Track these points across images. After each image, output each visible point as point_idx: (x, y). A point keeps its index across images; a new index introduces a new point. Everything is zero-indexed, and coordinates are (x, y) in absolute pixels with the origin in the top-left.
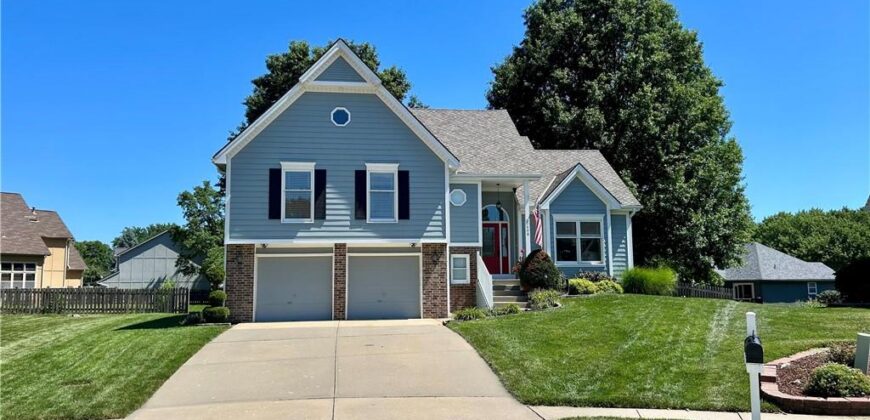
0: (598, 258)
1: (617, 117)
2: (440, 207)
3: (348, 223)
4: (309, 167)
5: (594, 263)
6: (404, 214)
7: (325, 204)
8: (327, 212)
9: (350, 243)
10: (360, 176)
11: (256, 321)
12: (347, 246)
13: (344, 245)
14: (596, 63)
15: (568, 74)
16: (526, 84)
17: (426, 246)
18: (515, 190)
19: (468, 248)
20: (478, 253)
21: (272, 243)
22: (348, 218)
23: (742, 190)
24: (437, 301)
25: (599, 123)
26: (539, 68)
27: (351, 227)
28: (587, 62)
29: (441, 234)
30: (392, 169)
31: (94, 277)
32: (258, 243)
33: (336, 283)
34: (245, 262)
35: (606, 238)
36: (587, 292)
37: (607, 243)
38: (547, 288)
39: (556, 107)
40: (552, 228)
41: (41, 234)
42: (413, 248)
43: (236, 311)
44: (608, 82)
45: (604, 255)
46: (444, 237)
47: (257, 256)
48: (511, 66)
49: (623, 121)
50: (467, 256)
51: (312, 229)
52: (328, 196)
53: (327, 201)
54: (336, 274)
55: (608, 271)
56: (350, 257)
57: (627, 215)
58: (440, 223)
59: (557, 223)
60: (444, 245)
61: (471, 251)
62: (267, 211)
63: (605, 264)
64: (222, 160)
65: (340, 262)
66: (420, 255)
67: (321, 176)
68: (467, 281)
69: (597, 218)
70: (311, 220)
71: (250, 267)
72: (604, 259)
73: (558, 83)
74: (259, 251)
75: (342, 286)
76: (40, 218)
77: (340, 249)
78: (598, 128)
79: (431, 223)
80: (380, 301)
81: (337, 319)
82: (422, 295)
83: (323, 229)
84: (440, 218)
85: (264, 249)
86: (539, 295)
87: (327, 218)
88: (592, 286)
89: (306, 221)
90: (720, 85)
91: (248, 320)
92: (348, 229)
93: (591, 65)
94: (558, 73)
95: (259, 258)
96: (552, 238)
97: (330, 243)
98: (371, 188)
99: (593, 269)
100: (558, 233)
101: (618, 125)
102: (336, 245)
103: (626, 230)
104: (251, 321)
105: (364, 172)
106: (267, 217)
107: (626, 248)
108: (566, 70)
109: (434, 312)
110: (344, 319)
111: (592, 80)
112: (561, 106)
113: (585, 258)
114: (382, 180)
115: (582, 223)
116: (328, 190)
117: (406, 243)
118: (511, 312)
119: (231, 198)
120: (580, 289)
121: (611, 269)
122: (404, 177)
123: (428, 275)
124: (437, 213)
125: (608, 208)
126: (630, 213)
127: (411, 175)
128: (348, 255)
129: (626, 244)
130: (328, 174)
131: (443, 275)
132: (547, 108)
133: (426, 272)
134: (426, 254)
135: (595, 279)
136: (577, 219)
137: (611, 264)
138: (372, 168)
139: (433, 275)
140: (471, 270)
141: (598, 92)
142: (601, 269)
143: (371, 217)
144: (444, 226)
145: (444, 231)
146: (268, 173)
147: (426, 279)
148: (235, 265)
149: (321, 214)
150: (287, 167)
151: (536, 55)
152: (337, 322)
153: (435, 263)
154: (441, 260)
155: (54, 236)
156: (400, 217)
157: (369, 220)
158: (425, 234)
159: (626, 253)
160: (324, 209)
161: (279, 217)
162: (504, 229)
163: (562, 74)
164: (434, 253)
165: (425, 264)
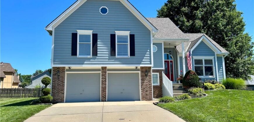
0: (212, 74)
1: (207, 23)
2: (148, 51)
3: (108, 58)
4: (90, 33)
5: (210, 77)
6: (133, 53)
7: (97, 49)
8: (98, 53)
9: (109, 67)
10: (113, 37)
11: (66, 102)
12: (107, 68)
13: (106, 67)
14: (197, 5)
15: (187, 9)
16: (171, 13)
17: (142, 68)
18: (175, 47)
19: (158, 70)
20: (163, 72)
21: (73, 67)
22: (108, 55)
23: (253, 51)
24: (148, 93)
25: (201, 26)
26: (176, 7)
27: (109, 59)
28: (194, 4)
29: (149, 62)
30: (127, 33)
31: (25, 85)
32: (67, 66)
33: (102, 85)
34: (61, 75)
35: (215, 66)
36: (212, 89)
37: (215, 68)
38: (197, 87)
39: (184, 20)
40: (193, 62)
41: (3, 71)
42: (136, 69)
43: (56, 98)
44: (202, 11)
45: (214, 73)
46: (151, 64)
47: (66, 72)
48: (165, 7)
49: (209, 25)
50: (158, 74)
51: (91, 60)
52: (98, 45)
53: (98, 48)
54: (102, 81)
55: (216, 80)
56: (108, 73)
57: (223, 56)
58: (149, 58)
59: (195, 60)
60: (150, 68)
61: (160, 72)
62: (71, 52)
63: (215, 77)
64: (50, 28)
65: (104, 75)
66: (139, 72)
67: (95, 36)
68: (158, 84)
69: (211, 58)
70: (91, 56)
71: (63, 78)
72: (215, 75)
73: (183, 12)
74: (67, 70)
75: (105, 86)
76: (4, 65)
77: (104, 69)
78: (200, 28)
79: (145, 58)
80: (122, 93)
81: (102, 101)
82: (140, 91)
83: (96, 60)
84: (149, 55)
85: (70, 69)
86: (194, 90)
87: (98, 55)
88: (213, 86)
89: (89, 57)
90: (242, 13)
91: (62, 101)
92: (107, 60)
93: (195, 5)
94: (183, 9)
95: (67, 74)
96: (193, 66)
97: (99, 67)
98: (118, 42)
99: (211, 79)
100: (195, 64)
101: (207, 26)
102: (102, 67)
103: (222, 63)
104: (63, 102)
105: (115, 35)
106: (71, 55)
107: (223, 70)
108: (186, 8)
109: (147, 98)
110: (106, 101)
111: (196, 11)
112: (186, 20)
113: (206, 75)
114: (123, 39)
115: (205, 60)
116: (98, 43)
117: (133, 67)
118: (185, 98)
119: (54, 46)
120: (209, 88)
121: (218, 79)
122: (132, 37)
123: (143, 81)
124: (147, 53)
125: (216, 54)
126: (224, 56)
127: (135, 36)
128: (107, 72)
129: (223, 69)
130: (98, 36)
131: (150, 81)
132: (180, 21)
133: (142, 80)
134: (142, 72)
135: (213, 83)
136: (203, 58)
137: (218, 77)
138: (118, 33)
139: (146, 81)
140: (160, 79)
141: (199, 15)
142: (214, 79)
143: (118, 55)
144: (150, 59)
145: (150, 61)
146: (71, 35)
147: (142, 83)
148: (56, 77)
149: (95, 53)
150: (80, 32)
151: (175, 3)
152: (103, 102)
153: (146, 76)
154: (149, 74)
155: (9, 71)
156: (131, 55)
157: (117, 56)
158: (142, 63)
159: (223, 72)
160: (97, 51)
161: (76, 55)
162: (171, 63)
163: (185, 9)
164: (146, 71)
165: (142, 76)
